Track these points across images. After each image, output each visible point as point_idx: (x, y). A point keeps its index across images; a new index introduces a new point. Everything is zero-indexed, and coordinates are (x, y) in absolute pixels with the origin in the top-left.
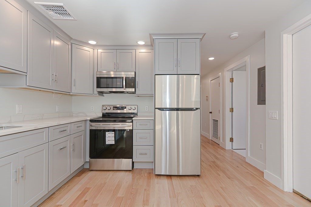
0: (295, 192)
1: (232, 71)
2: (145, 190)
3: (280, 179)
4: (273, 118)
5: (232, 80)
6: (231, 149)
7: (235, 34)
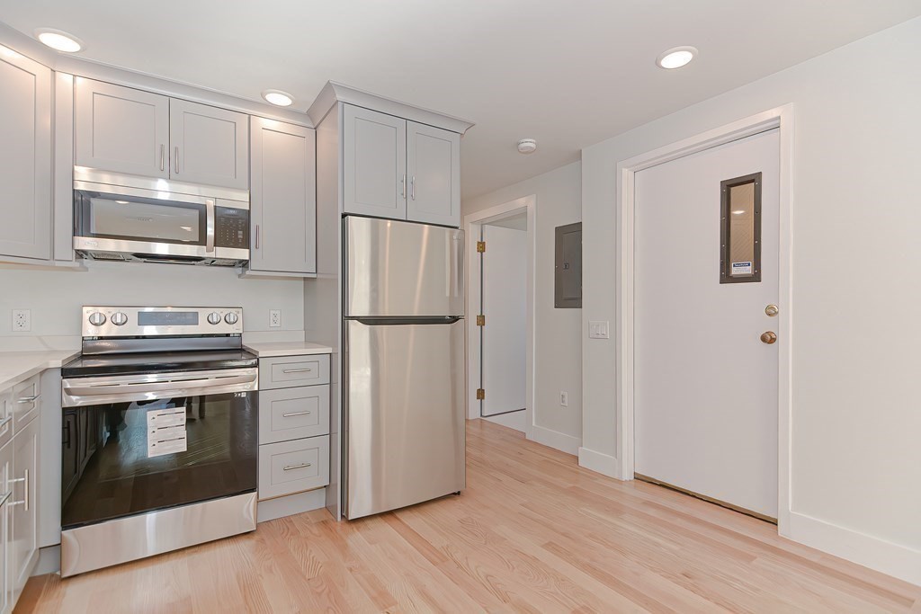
0: (638, 478)
1: (482, 224)
2: (351, 570)
3: (614, 458)
4: (600, 336)
5: (481, 247)
6: (479, 416)
7: (529, 144)
